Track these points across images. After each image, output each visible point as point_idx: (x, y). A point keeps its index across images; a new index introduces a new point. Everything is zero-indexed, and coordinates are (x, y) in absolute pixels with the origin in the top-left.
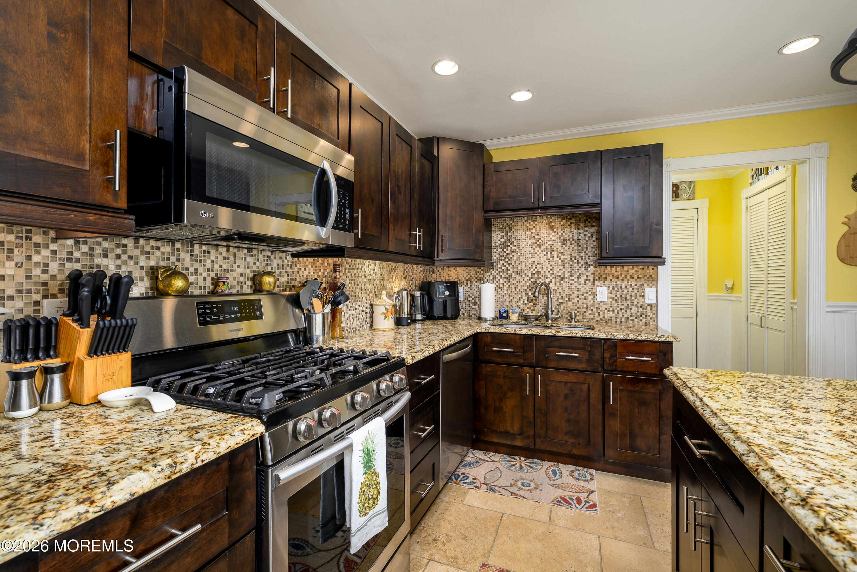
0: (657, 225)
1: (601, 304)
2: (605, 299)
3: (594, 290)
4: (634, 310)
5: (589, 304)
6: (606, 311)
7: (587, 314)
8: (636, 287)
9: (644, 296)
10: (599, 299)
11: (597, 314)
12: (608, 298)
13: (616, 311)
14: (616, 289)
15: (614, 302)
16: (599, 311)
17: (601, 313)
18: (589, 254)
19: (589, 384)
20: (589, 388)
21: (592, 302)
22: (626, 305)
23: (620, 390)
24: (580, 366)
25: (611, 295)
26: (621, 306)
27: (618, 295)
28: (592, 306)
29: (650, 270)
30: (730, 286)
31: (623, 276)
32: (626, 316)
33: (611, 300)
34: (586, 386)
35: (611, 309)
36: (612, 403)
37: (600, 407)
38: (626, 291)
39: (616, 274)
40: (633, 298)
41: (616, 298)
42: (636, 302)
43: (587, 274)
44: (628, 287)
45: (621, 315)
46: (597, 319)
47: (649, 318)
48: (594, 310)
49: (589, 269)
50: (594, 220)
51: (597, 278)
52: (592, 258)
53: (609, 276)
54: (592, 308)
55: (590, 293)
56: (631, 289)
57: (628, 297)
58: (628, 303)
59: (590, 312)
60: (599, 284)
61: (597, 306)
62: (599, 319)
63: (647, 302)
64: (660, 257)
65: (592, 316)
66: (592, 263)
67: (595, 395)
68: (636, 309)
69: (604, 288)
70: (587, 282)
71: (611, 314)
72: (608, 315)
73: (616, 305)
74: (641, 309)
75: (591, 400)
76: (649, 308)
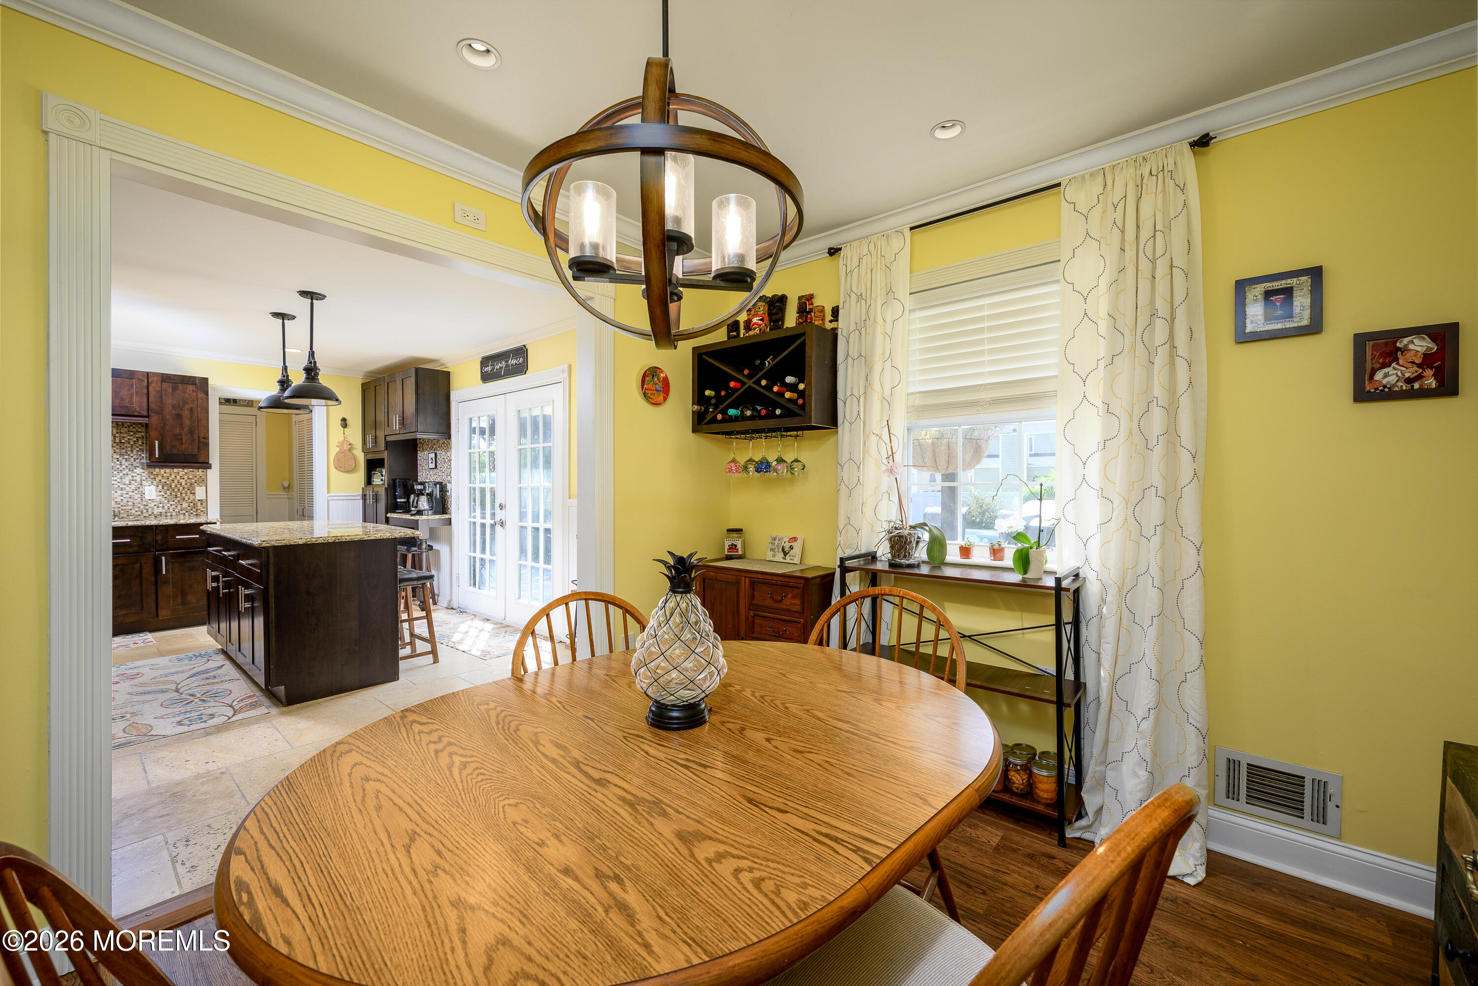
0: (204, 438)
1: (150, 502)
2: (154, 497)
3: (141, 490)
4: (185, 505)
5: (136, 502)
6: (155, 507)
7: (133, 511)
8: (186, 486)
9: (194, 493)
10: (147, 497)
11: (145, 511)
12: (157, 496)
13: (166, 507)
14: (166, 488)
15: (164, 499)
16: (147, 507)
17: (150, 509)
18: (135, 457)
19: (141, 564)
20: (141, 566)
21: (139, 500)
22: (176, 501)
23: (172, 563)
24: (131, 550)
25: (160, 494)
26: (171, 503)
27: (168, 493)
28: (139, 503)
29: (200, 472)
30: (286, 485)
31: (173, 477)
32: (176, 510)
33: (161, 497)
34: (138, 565)
35: (161, 505)
36: (164, 573)
37: (153, 579)
38: (176, 490)
39: (165, 475)
40: (184, 495)
41: (166, 496)
42: (186, 498)
43: (133, 474)
44: (179, 486)
45: (171, 510)
46: (145, 515)
47: (199, 511)
48: (142, 507)
49: (135, 471)
50: (140, 426)
51: (144, 478)
52: (138, 461)
53: (158, 477)
54: (139, 505)
55: (136, 492)
56: (181, 488)
57: (179, 495)
58: (179, 499)
59: (137, 509)
60: (147, 484)
61: (145, 503)
62: (147, 515)
63: (198, 498)
64: (208, 463)
65: (140, 513)
66: (138, 465)
67: (148, 570)
68: (187, 505)
69: (153, 488)
70: (133, 482)
71: (161, 510)
72: (156, 511)
73: (166, 501)
74: (192, 504)
75: (143, 575)
76: (199, 503)
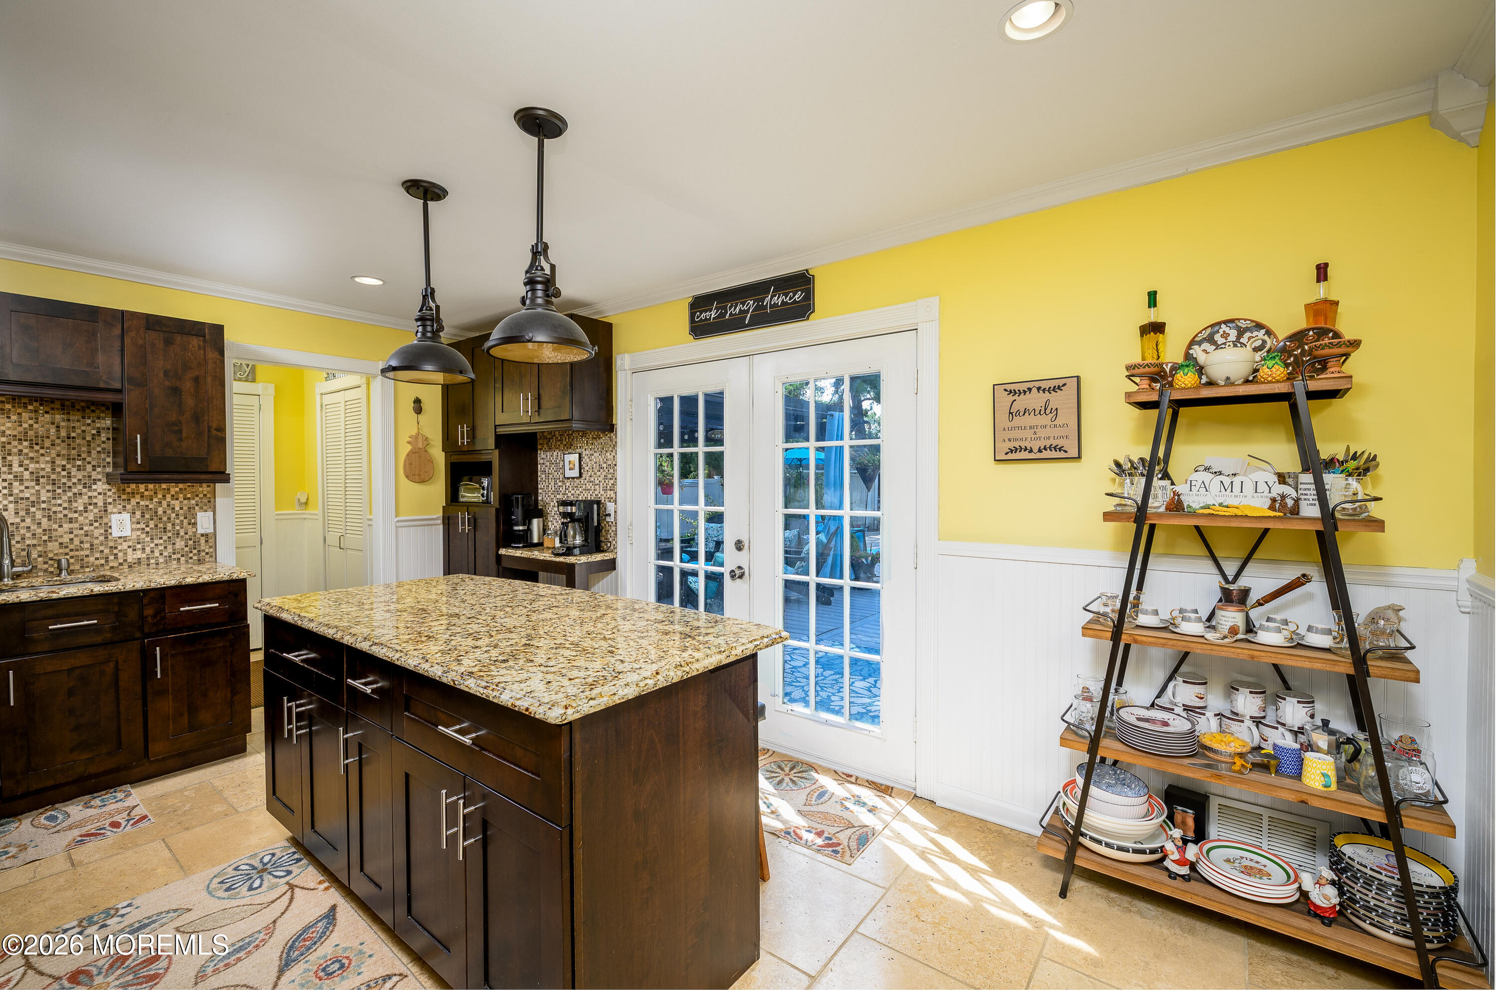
0: (218, 430)
1: (120, 541)
2: (127, 532)
3: (105, 520)
4: (180, 544)
5: (96, 542)
6: (130, 550)
7: (92, 559)
8: (181, 512)
9: (195, 524)
10: (115, 533)
11: (112, 557)
12: (132, 530)
13: (148, 550)
14: (147, 516)
15: (144, 536)
16: (115, 551)
17: (120, 555)
18: (94, 463)
19: (117, 662)
20: (117, 668)
21: (102, 538)
22: (165, 538)
23: (172, 656)
24: (99, 639)
25: (138, 526)
26: (156, 542)
27: (152, 525)
28: (102, 544)
29: (204, 488)
30: (303, 500)
31: (160, 496)
32: (165, 554)
33: (139, 533)
34: (112, 665)
35: (139, 546)
36: (159, 677)
37: (138, 689)
38: (165, 519)
39: (146, 493)
40: (178, 528)
41: (148, 529)
42: (182, 533)
43: (90, 494)
44: (169, 512)
45: (157, 554)
46: (111, 564)
47: (203, 554)
48: (107, 551)
49: (94, 487)
50: (104, 409)
51: (110, 500)
52: (99, 469)
53: (134, 497)
54: (101, 548)
55: (96, 524)
56: (173, 515)
57: (169, 526)
58: (170, 534)
59: (98, 555)
60: (115, 510)
61: (111, 544)
62: (115, 564)
63: (200, 531)
64: (223, 473)
65: (103, 562)
66: (100, 477)
67: (129, 675)
68: (183, 543)
69: (126, 516)
70: (91, 507)
71: (139, 554)
72: (131, 557)
73: (148, 539)
74: (191, 543)
75: (121, 684)
76: (203, 540)
